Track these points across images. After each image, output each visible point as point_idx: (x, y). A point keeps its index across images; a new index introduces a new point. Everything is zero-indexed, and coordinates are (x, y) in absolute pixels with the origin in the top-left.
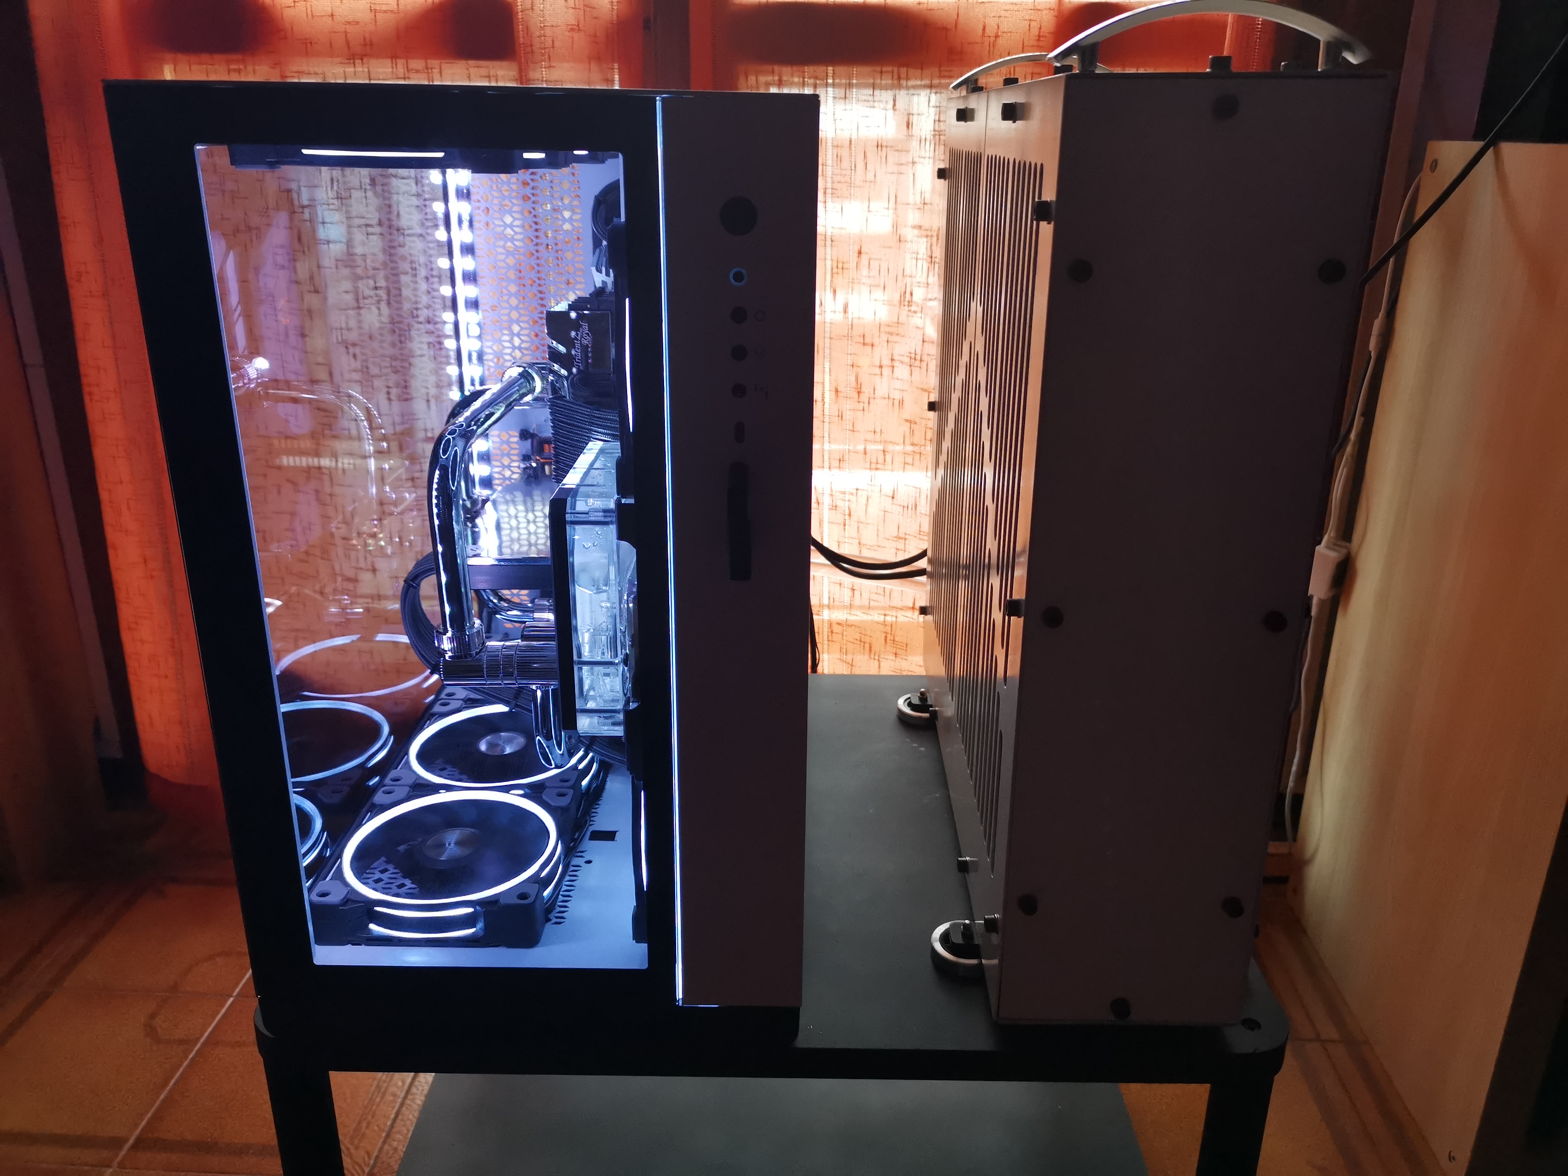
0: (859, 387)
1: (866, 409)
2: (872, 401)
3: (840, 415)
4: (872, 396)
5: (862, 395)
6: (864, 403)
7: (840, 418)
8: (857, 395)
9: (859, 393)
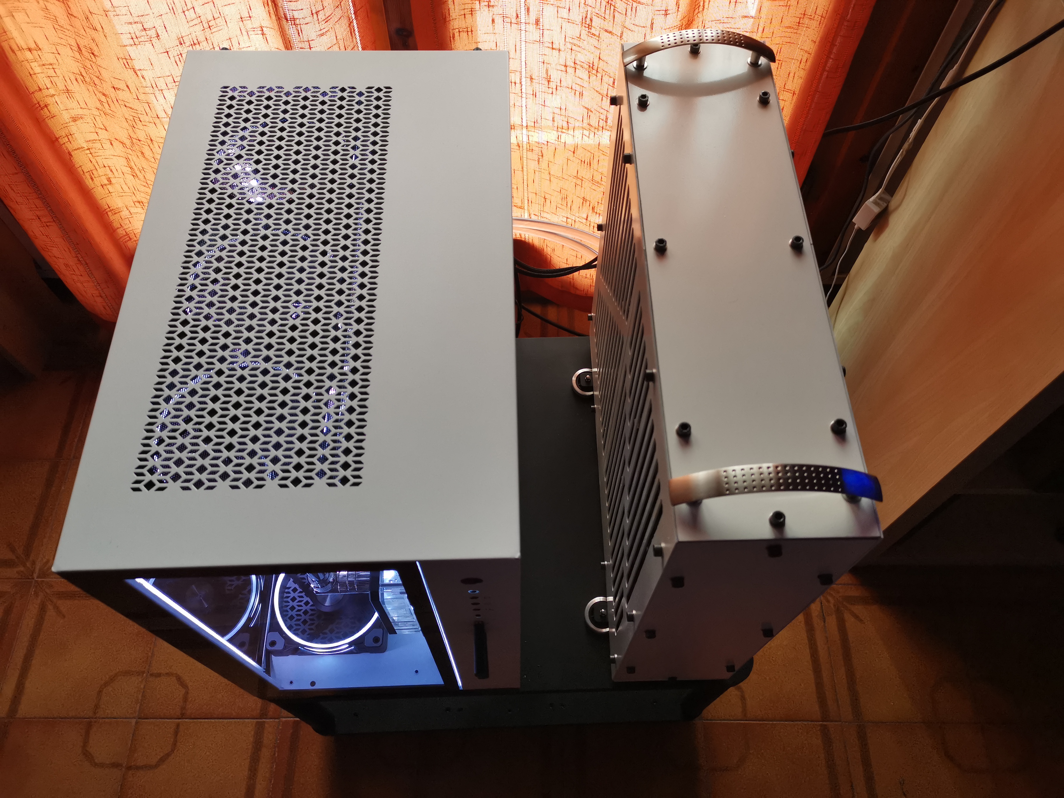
0: (549, 78)
1: (554, 92)
2: (558, 88)
3: (534, 94)
4: (559, 84)
5: (551, 83)
6: (552, 88)
7: (534, 96)
8: (547, 83)
9: (549, 81)
